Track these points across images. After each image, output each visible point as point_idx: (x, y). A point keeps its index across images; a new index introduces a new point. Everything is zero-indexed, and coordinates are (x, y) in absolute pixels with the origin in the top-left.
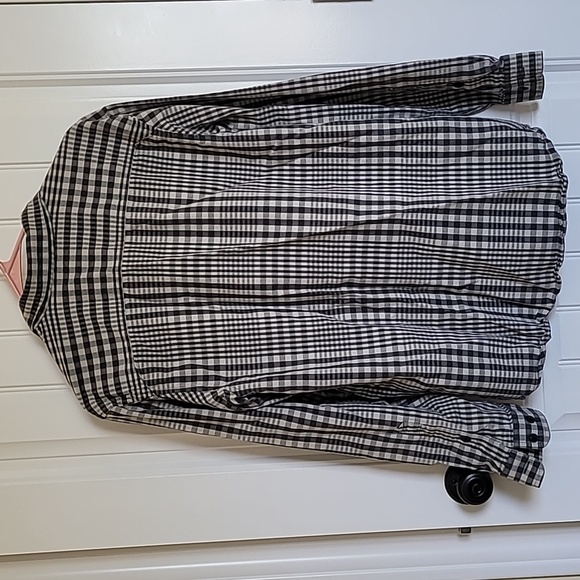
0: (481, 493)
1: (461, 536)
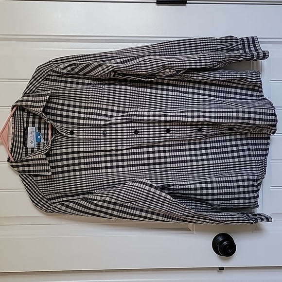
0: (230, 251)
1: (218, 271)
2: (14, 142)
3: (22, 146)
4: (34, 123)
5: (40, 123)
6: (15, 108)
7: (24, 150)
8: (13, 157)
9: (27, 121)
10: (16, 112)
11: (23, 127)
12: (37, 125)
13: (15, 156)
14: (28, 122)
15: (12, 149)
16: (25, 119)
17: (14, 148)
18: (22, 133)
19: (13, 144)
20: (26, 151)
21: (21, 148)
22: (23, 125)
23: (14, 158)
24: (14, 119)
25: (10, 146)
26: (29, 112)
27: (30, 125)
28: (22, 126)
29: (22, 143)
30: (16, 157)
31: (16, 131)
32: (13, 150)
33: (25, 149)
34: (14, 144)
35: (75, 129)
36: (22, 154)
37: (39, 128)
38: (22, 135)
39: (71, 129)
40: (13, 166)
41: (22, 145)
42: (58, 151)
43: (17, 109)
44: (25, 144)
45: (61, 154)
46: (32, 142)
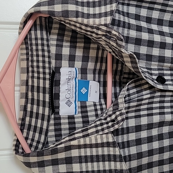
2: (27, 102)
3: (47, 113)
4: (72, 59)
5: (85, 59)
6: (30, 23)
7: (52, 122)
8: (26, 139)
9: (56, 55)
10: (33, 32)
11: (50, 68)
12: (78, 64)
13: (30, 137)
14: (59, 57)
15: (23, 119)
16: (53, 50)
17: (28, 119)
18: (47, 82)
19: (25, 109)
20: (58, 124)
21: (46, 117)
22: (50, 63)
23: (29, 142)
24: (27, 49)
25: (19, 114)
26: (62, 29)
27: (65, 63)
28: (47, 65)
29: (47, 105)
30: (33, 140)
31: (33, 77)
32: (27, 123)
33: (55, 119)
34: (29, 109)
35: (165, 72)
36: (47, 131)
37: (84, 71)
38: (47, 86)
39: (157, 72)
40: (28, 165)
41: (47, 110)
42: (132, 123)
43: (35, 25)
44: (54, 108)
45: (138, 128)
46: (69, 103)
